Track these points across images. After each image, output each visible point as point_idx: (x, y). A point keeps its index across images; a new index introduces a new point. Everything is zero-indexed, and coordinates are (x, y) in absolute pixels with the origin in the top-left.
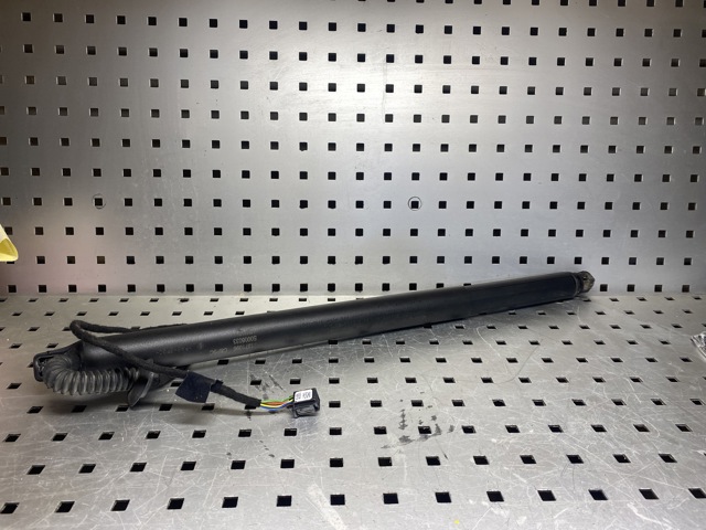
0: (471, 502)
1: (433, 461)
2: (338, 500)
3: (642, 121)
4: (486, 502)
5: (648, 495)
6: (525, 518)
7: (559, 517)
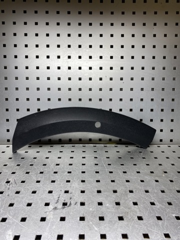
2: (16, 238)
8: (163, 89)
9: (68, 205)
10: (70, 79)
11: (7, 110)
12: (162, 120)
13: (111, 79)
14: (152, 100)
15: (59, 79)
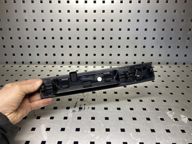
0: (85, 131)
1: (79, 118)
2: (48, 129)
3: (166, 11)
4: (89, 131)
5: (138, 130)
6: (98, 137)
7: (108, 137)
8: (164, 20)
9: (83, 109)
10: (86, 11)
11: (36, 38)
12: (161, 47)
13: (121, 11)
14: (155, 30)
15: (77, 11)
